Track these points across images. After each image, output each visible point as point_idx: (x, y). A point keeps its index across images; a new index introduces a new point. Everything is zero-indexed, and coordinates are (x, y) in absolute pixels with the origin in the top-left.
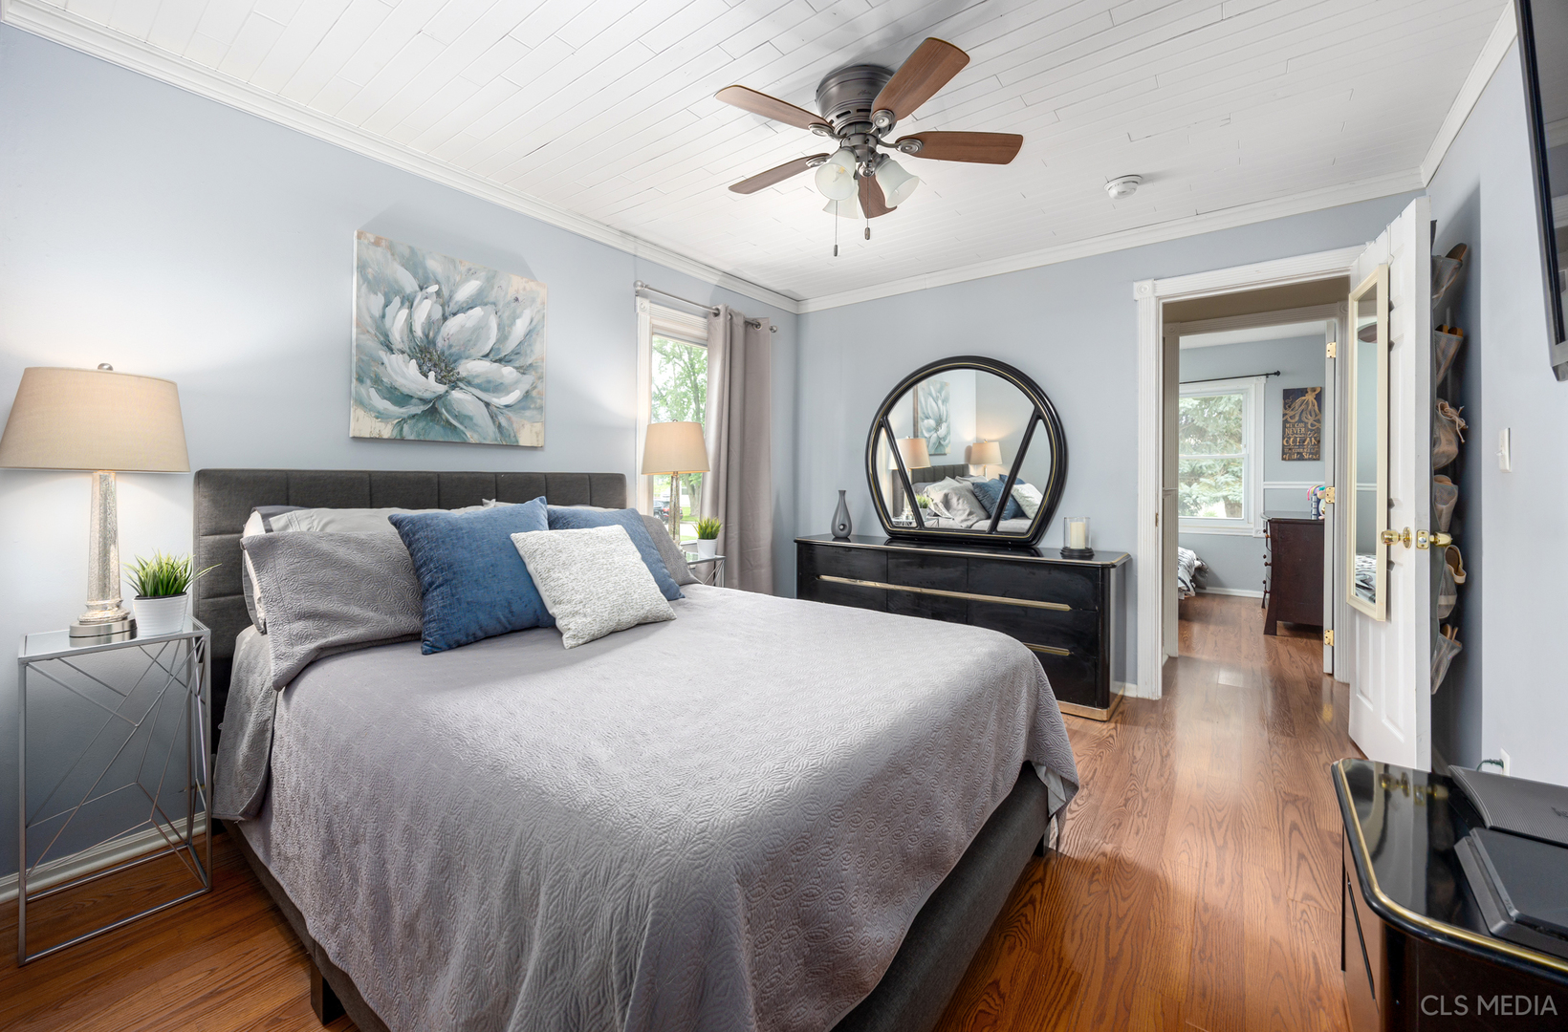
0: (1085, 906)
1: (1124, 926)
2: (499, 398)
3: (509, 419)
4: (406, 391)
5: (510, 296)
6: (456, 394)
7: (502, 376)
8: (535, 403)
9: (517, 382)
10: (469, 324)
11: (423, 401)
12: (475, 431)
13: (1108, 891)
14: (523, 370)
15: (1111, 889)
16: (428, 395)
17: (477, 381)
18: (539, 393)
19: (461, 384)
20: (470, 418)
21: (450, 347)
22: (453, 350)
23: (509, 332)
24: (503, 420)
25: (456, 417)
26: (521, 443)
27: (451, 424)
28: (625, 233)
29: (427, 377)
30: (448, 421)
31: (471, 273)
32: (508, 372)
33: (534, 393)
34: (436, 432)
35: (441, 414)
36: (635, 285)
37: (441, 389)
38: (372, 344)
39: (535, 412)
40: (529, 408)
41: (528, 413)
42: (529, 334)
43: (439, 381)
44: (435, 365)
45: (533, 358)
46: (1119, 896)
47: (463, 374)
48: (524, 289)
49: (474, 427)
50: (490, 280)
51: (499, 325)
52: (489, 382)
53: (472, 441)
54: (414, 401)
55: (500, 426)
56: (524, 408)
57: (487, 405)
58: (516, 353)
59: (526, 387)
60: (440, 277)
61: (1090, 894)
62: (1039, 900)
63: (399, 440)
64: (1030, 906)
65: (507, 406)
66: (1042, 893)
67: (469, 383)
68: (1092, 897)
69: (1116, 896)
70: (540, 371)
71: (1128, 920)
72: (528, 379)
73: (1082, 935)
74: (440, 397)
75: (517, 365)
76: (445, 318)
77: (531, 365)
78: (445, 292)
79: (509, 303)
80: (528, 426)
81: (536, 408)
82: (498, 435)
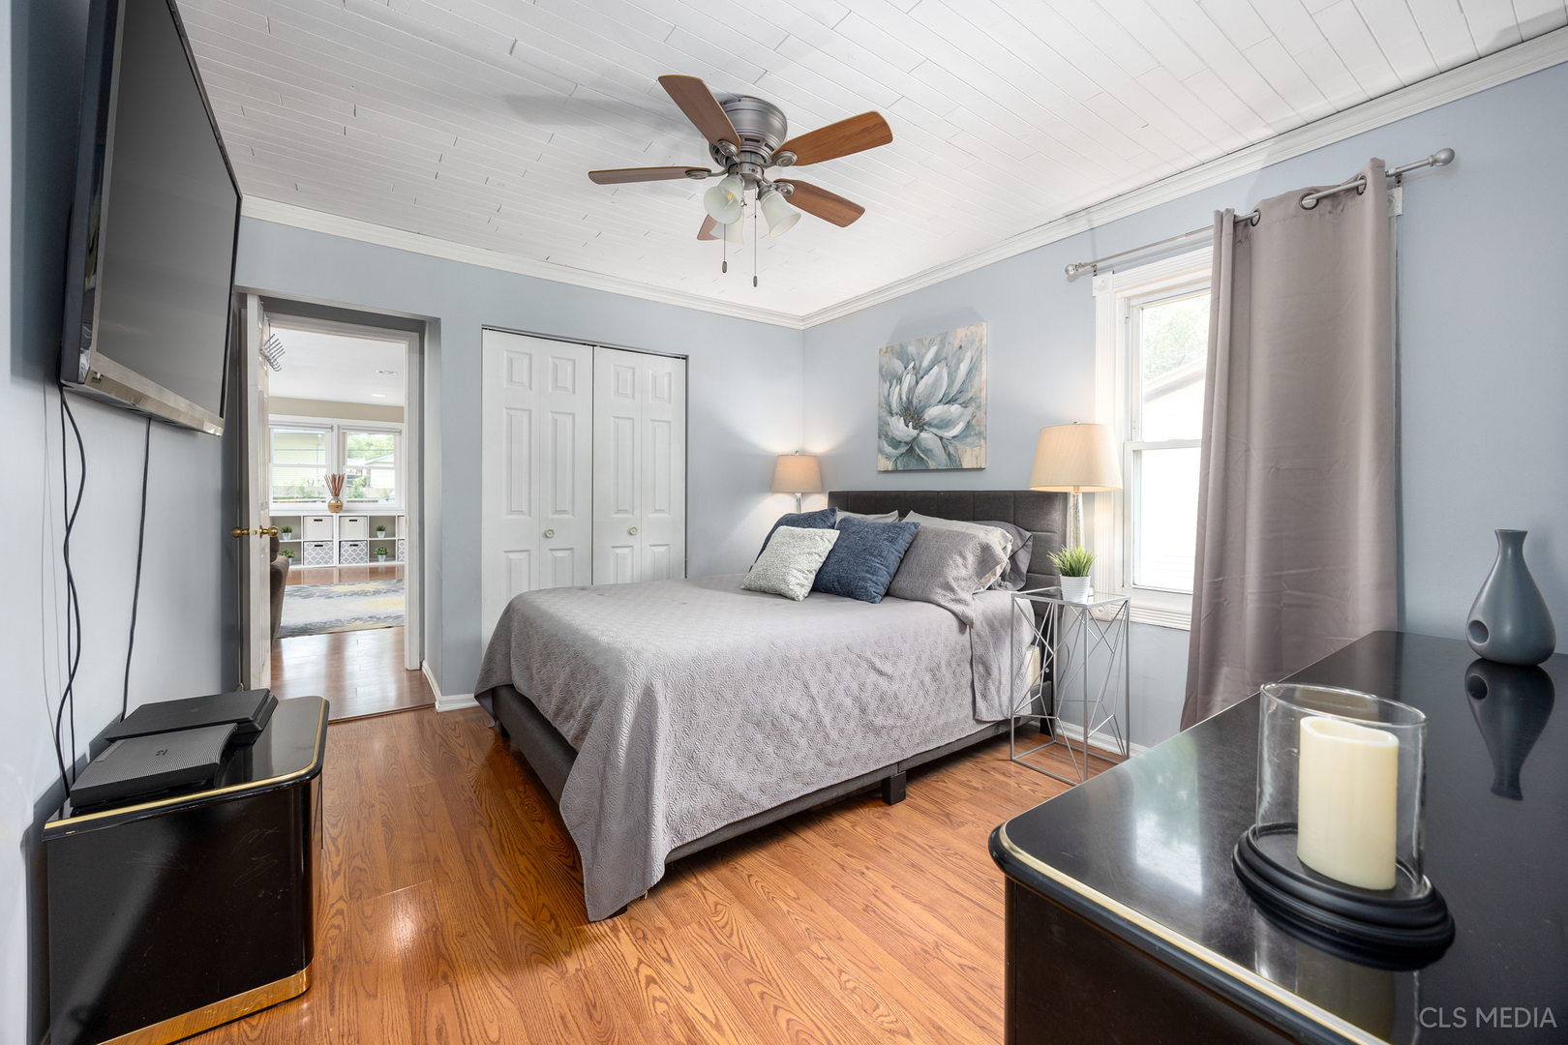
0: (539, 894)
1: (501, 903)
2: (948, 432)
3: (955, 448)
4: (898, 439)
5: (957, 346)
6: (923, 435)
7: (951, 414)
8: (975, 430)
9: (961, 415)
10: (930, 382)
11: (906, 443)
12: (934, 460)
13: (534, 919)
14: (965, 405)
15: (532, 922)
16: (909, 439)
17: (935, 422)
18: (978, 421)
19: (926, 427)
20: (931, 451)
21: (920, 401)
22: (922, 403)
23: (956, 376)
24: (951, 449)
25: (923, 451)
26: (964, 467)
27: (920, 457)
28: (1070, 216)
29: (908, 426)
30: (919, 455)
31: (931, 342)
32: (955, 408)
33: (974, 422)
34: (913, 464)
35: (915, 450)
36: (1067, 271)
37: (915, 432)
38: (884, 413)
39: (975, 438)
40: (970, 435)
41: (969, 440)
42: (969, 372)
43: (914, 428)
44: (912, 418)
45: (973, 391)
46: (522, 923)
47: (927, 419)
48: (966, 336)
49: (932, 457)
50: (942, 343)
51: (948, 374)
52: (942, 421)
53: (932, 468)
54: (903, 444)
55: (949, 455)
56: (966, 437)
57: (941, 438)
58: (960, 391)
59: (967, 418)
60: (915, 356)
61: (544, 905)
62: (571, 872)
63: (895, 471)
64: (572, 865)
65: (954, 437)
66: (574, 879)
67: (930, 425)
68: (540, 905)
69: (526, 922)
70: (978, 401)
71: (503, 910)
72: (970, 410)
73: (524, 875)
74: (914, 439)
75: (961, 402)
76: (917, 383)
77: (971, 398)
78: (917, 365)
79: (955, 353)
80: (969, 451)
81: (976, 435)
82: (948, 461)
